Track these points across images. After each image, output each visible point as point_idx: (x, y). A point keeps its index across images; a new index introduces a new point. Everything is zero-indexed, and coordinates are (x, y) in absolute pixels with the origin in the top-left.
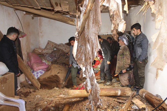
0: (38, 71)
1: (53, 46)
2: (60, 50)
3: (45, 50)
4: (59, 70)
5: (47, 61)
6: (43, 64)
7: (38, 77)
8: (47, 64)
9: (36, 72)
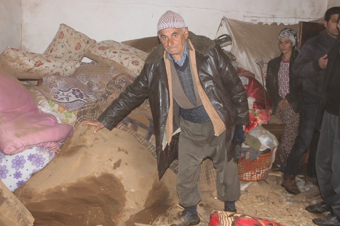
0: (20, 154)
1: (78, 47)
2: (109, 67)
3: (49, 61)
4: (119, 150)
5: (60, 106)
6: (43, 123)
7: (20, 179)
8: (59, 122)
9: (14, 157)
